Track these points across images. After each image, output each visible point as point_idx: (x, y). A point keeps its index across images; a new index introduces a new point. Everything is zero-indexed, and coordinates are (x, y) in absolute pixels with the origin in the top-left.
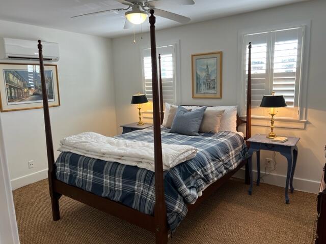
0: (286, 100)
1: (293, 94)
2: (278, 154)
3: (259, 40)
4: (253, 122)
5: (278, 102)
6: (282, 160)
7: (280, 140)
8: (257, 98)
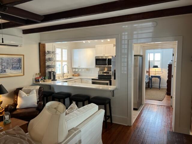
0: (158, 67)
1: (159, 64)
2: (157, 78)
3: (152, 53)
4: (150, 72)
5: (156, 67)
6: (158, 79)
7: (157, 75)
8: (151, 66)
